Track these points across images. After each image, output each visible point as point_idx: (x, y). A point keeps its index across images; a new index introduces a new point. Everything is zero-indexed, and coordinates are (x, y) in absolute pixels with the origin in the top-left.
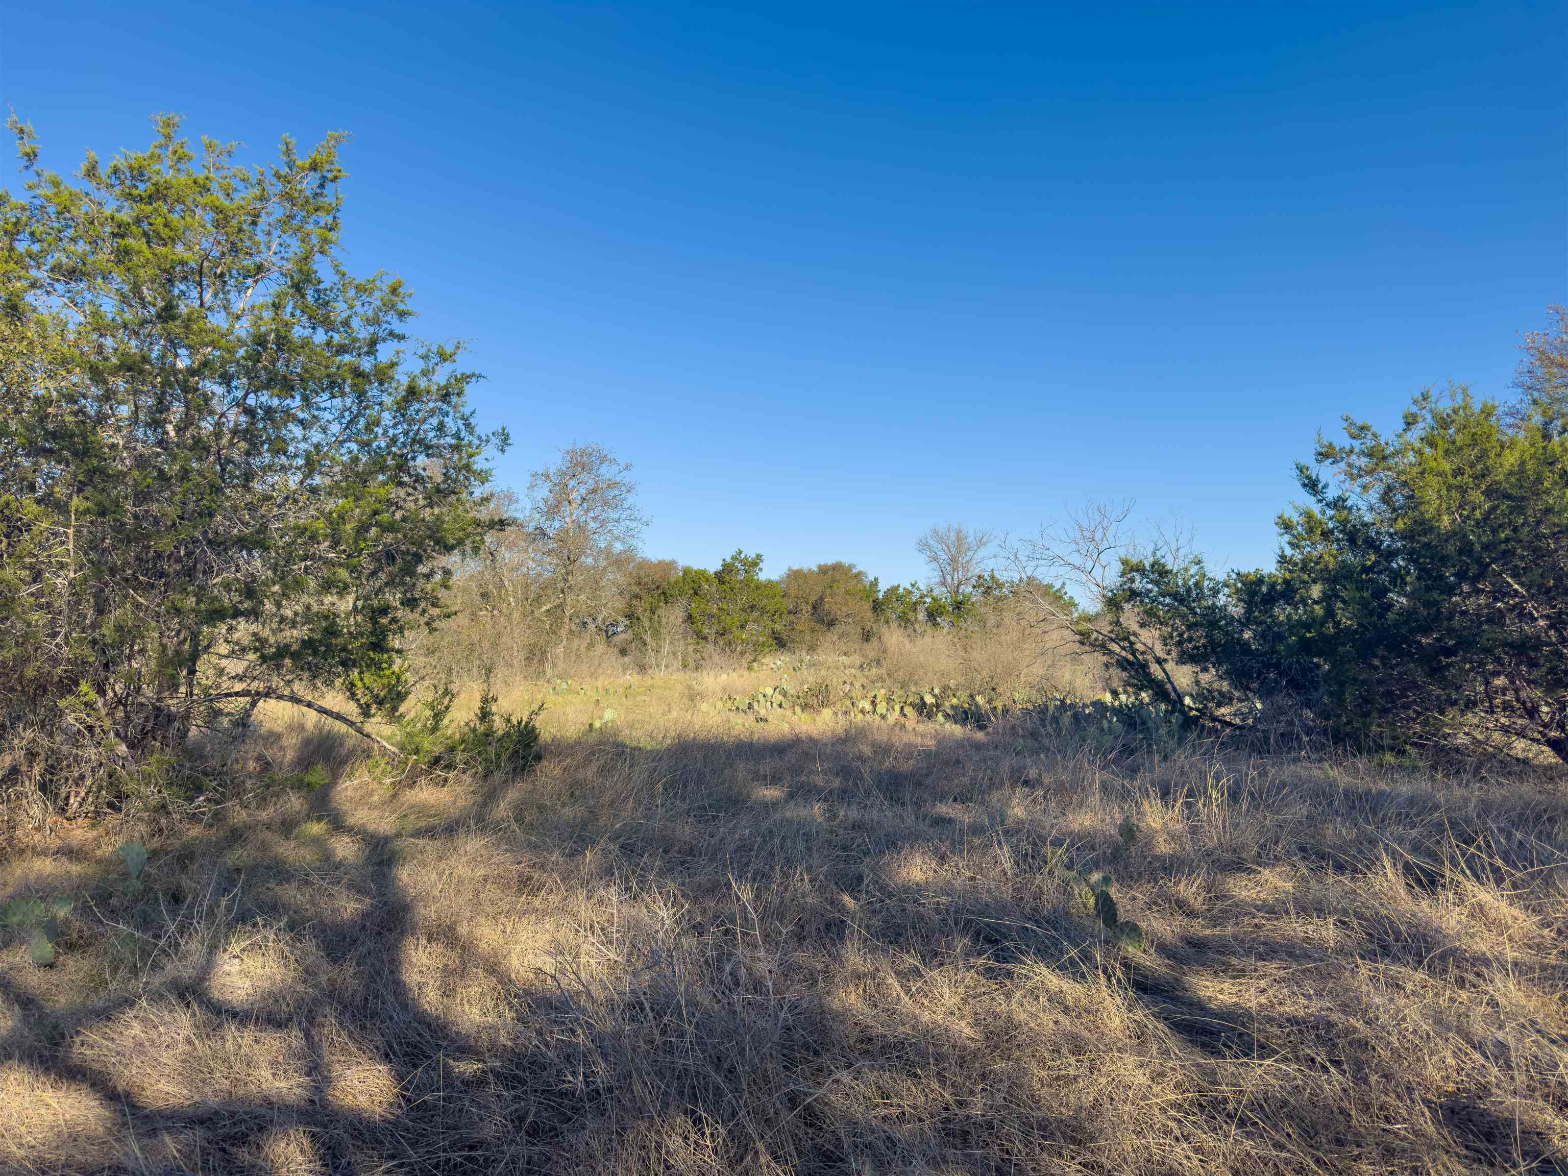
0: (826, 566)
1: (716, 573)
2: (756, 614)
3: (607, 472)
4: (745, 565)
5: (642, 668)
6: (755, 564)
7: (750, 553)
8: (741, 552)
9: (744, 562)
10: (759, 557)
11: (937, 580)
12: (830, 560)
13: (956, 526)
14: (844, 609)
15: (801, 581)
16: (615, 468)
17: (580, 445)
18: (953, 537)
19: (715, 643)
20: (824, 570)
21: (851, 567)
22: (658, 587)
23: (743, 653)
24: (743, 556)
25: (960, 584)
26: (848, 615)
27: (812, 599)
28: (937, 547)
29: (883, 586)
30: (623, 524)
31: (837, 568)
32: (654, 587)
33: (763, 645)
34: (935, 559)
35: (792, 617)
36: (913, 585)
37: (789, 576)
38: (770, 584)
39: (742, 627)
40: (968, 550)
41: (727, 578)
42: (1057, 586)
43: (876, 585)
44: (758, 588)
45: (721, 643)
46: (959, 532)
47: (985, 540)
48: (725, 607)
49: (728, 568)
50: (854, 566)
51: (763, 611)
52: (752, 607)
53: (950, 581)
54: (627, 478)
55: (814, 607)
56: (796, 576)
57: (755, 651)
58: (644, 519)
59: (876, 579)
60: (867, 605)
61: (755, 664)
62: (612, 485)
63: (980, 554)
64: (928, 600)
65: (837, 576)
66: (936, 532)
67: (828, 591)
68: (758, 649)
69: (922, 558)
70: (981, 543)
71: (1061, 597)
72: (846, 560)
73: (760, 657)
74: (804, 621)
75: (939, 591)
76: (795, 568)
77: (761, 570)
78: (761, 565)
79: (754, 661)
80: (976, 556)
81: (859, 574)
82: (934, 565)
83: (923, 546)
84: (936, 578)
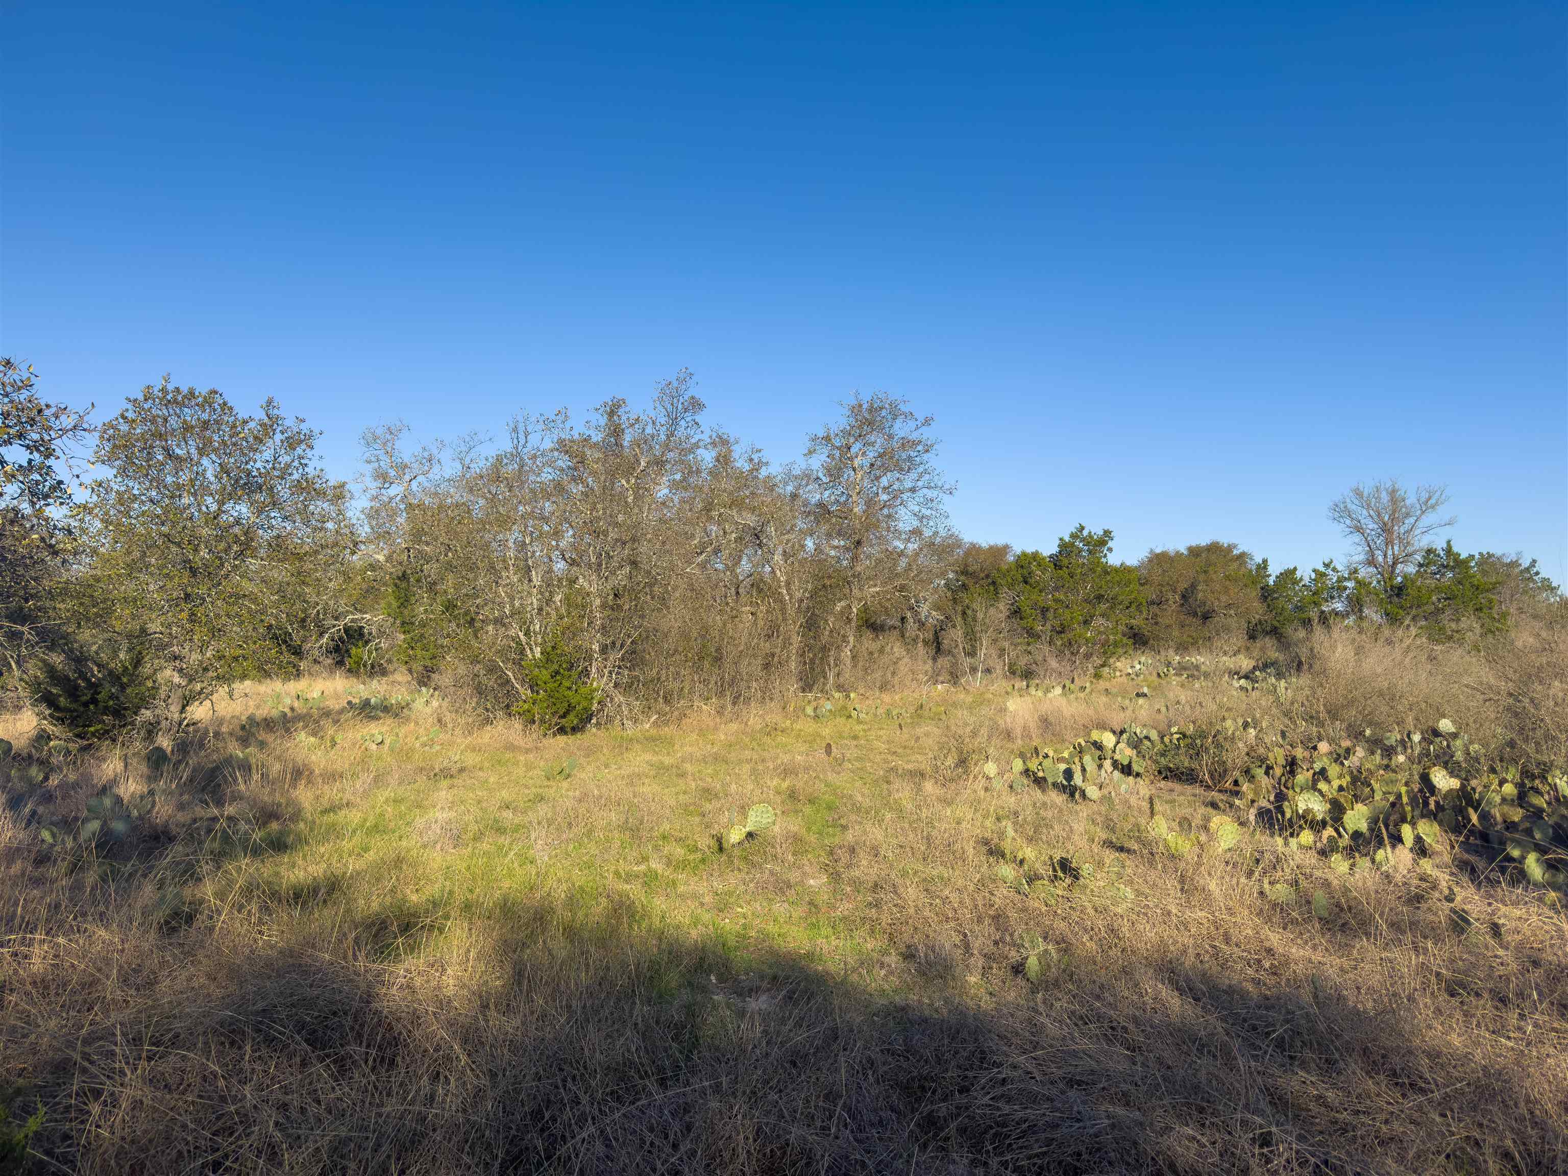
0: (1198, 547)
1: (1050, 557)
2: (1103, 606)
3: (901, 429)
4: (1088, 544)
5: (954, 678)
6: (1102, 542)
7: (1095, 529)
8: (1082, 528)
9: (1087, 541)
10: (1107, 533)
11: (1362, 557)
12: (1203, 541)
13: (1389, 484)
14: (1224, 598)
15: (1166, 566)
16: (912, 424)
17: (865, 398)
18: (1385, 497)
19: (1050, 643)
20: (1195, 552)
21: (1230, 548)
22: (987, 576)
23: (1088, 656)
24: (1085, 533)
25: (1395, 564)
26: (1229, 606)
27: (1183, 586)
28: (1362, 514)
29: (1274, 570)
30: (920, 493)
31: (1214, 548)
32: (982, 575)
33: (1116, 644)
34: (1359, 529)
35: (1154, 609)
36: (1327, 566)
37: (1150, 561)
38: (1124, 570)
39: (1086, 622)
40: (1408, 515)
41: (1065, 562)
42: (1525, 563)
43: (1265, 568)
44: (1106, 573)
45: (1059, 643)
46: (1393, 493)
47: (1432, 501)
48: (1062, 597)
49: (1066, 548)
50: (1235, 546)
51: (1114, 602)
52: (1099, 598)
53: (1380, 559)
54: (927, 434)
55: (1184, 597)
56: (1159, 560)
57: (1105, 653)
58: (947, 486)
59: (1265, 561)
60: (1254, 593)
61: (1106, 670)
62: (906, 444)
63: (1429, 519)
64: (1350, 584)
65: (1213, 557)
66: (1358, 493)
67: (1202, 577)
68: (1108, 650)
69: (1339, 528)
70: (1427, 506)
71: (1530, 579)
72: (1224, 541)
73: (1112, 660)
74: (1170, 614)
75: (1364, 572)
76: (1158, 551)
77: (1110, 550)
78: (1110, 544)
79: (1103, 666)
80: (1421, 524)
81: (1243, 555)
82: (1357, 538)
83: (1340, 512)
84: (1359, 555)
